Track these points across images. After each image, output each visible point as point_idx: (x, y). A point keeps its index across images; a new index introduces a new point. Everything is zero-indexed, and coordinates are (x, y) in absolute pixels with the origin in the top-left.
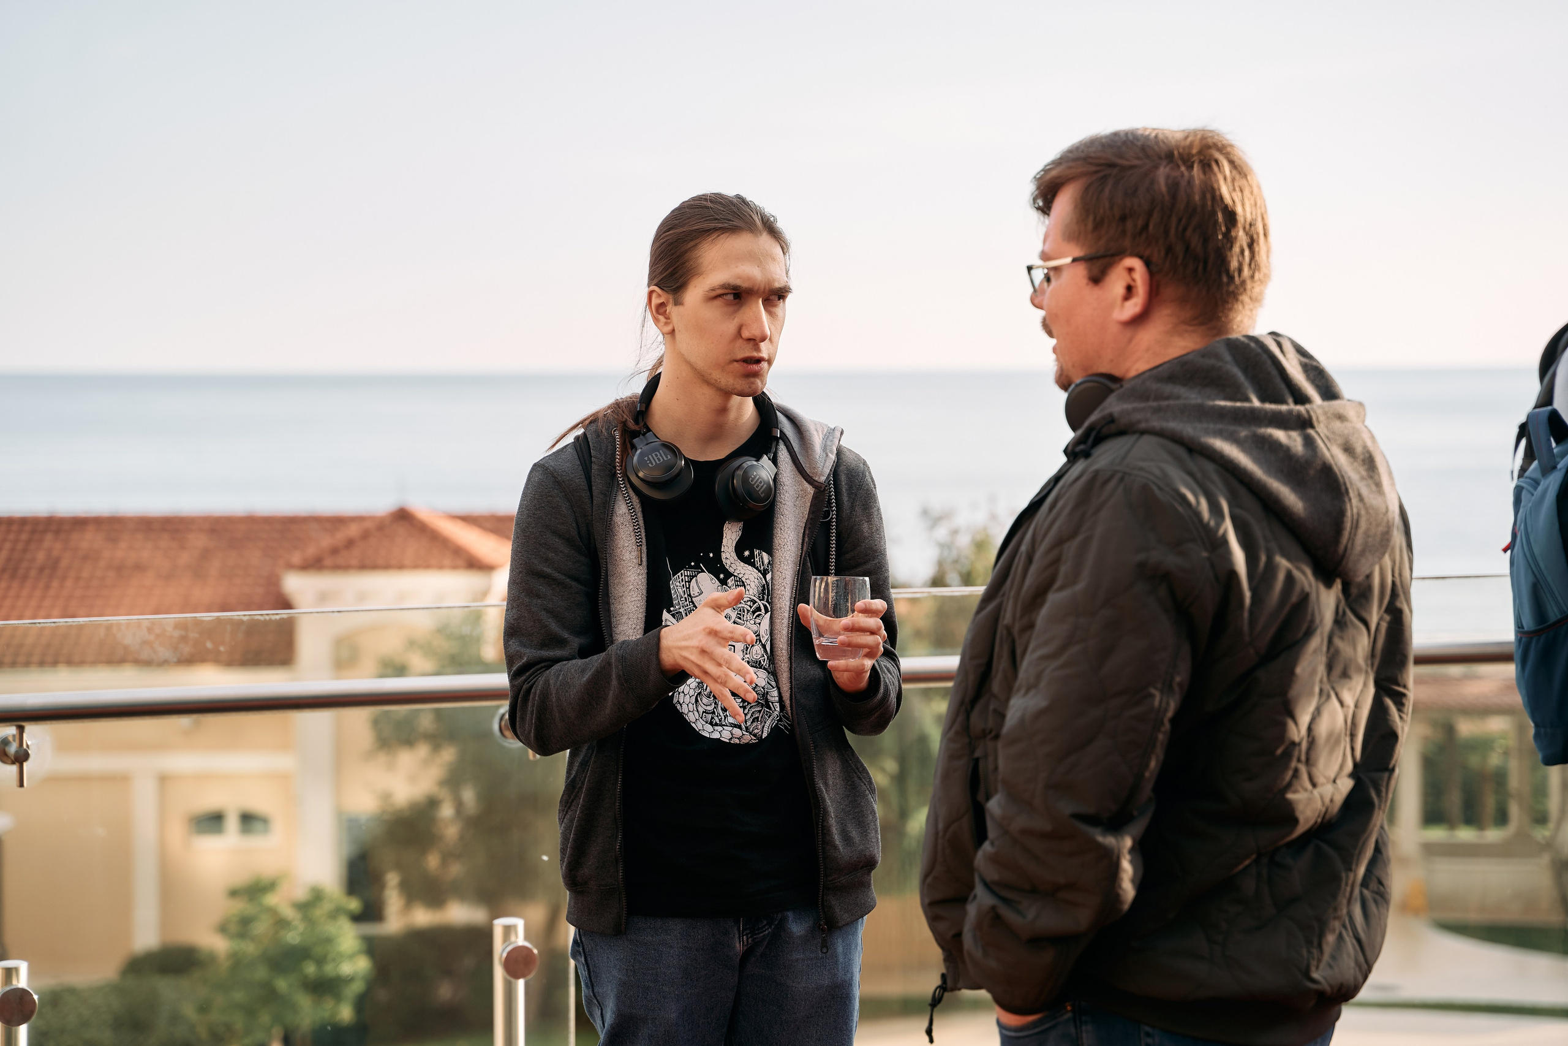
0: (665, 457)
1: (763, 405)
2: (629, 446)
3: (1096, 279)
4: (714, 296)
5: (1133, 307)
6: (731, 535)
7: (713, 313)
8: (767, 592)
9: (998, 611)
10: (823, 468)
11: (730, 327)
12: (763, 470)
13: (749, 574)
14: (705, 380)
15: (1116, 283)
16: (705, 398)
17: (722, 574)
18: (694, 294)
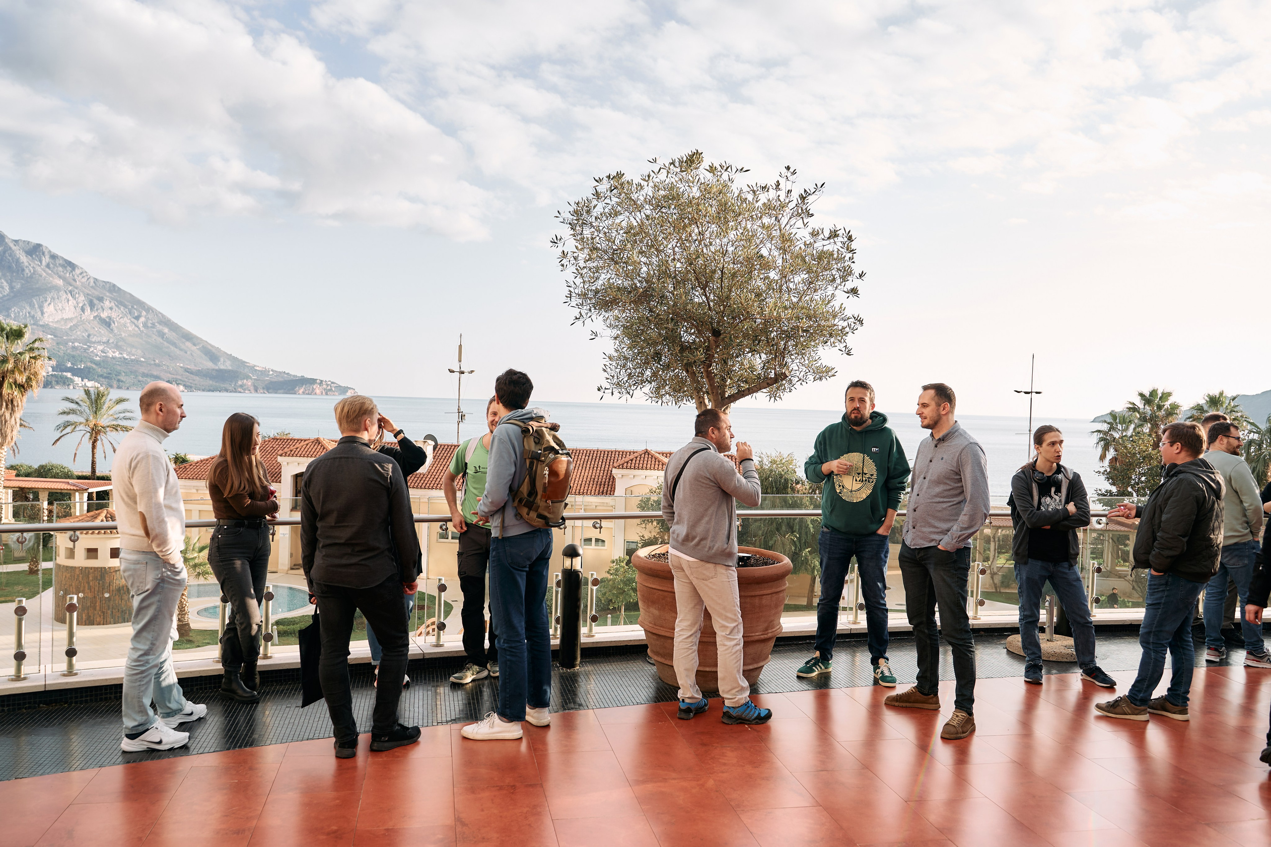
0: (1040, 475)
1: (1058, 465)
2: (1034, 473)
3: (1171, 446)
4: (1049, 445)
5: (1178, 451)
6: (1053, 490)
7: (1049, 448)
8: (1060, 501)
9: (1156, 503)
10: (1071, 476)
11: (1053, 450)
12: (1060, 476)
13: (1057, 498)
14: (1048, 461)
15: (1175, 447)
16: (1049, 464)
17: (1051, 497)
18: (1044, 445)
